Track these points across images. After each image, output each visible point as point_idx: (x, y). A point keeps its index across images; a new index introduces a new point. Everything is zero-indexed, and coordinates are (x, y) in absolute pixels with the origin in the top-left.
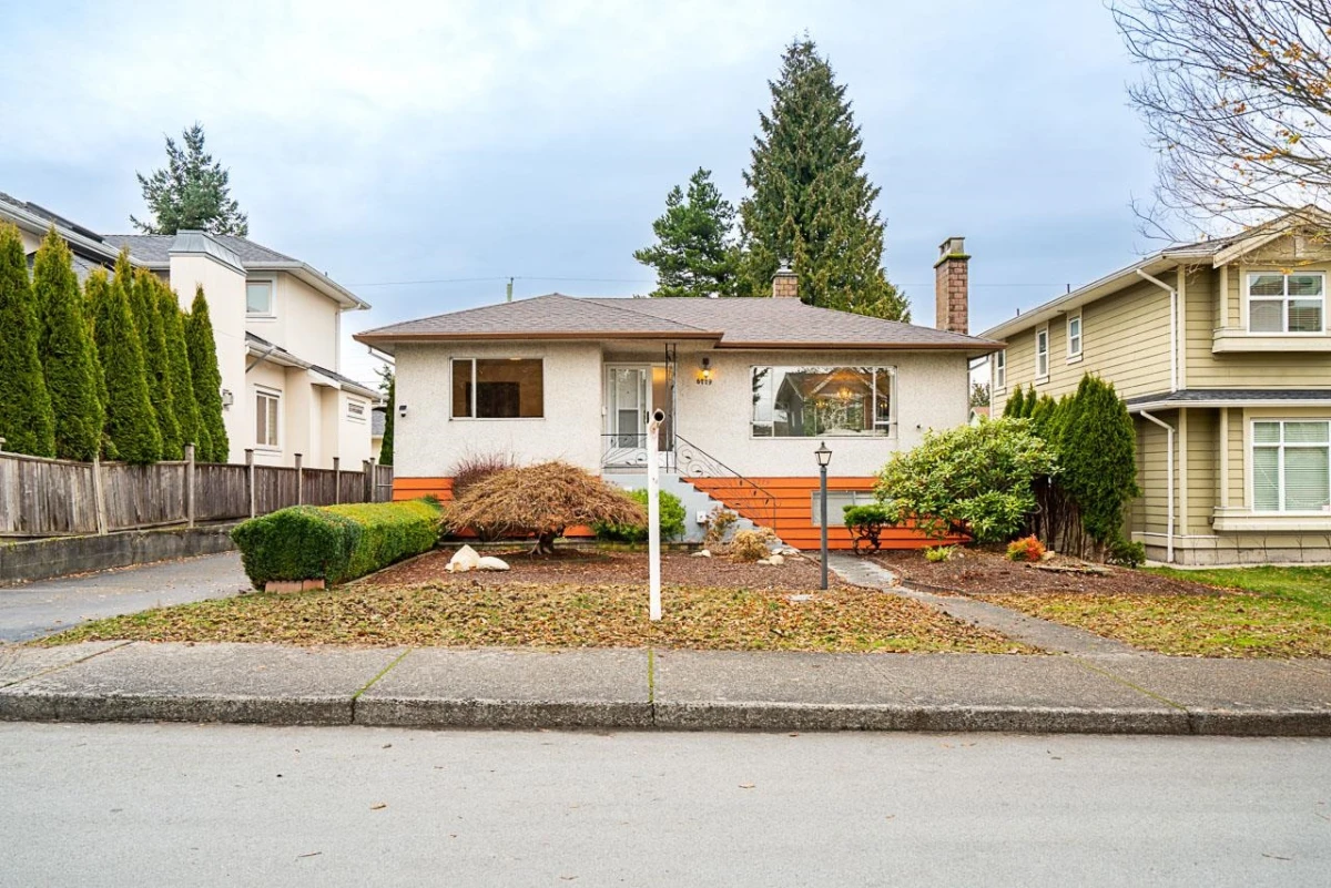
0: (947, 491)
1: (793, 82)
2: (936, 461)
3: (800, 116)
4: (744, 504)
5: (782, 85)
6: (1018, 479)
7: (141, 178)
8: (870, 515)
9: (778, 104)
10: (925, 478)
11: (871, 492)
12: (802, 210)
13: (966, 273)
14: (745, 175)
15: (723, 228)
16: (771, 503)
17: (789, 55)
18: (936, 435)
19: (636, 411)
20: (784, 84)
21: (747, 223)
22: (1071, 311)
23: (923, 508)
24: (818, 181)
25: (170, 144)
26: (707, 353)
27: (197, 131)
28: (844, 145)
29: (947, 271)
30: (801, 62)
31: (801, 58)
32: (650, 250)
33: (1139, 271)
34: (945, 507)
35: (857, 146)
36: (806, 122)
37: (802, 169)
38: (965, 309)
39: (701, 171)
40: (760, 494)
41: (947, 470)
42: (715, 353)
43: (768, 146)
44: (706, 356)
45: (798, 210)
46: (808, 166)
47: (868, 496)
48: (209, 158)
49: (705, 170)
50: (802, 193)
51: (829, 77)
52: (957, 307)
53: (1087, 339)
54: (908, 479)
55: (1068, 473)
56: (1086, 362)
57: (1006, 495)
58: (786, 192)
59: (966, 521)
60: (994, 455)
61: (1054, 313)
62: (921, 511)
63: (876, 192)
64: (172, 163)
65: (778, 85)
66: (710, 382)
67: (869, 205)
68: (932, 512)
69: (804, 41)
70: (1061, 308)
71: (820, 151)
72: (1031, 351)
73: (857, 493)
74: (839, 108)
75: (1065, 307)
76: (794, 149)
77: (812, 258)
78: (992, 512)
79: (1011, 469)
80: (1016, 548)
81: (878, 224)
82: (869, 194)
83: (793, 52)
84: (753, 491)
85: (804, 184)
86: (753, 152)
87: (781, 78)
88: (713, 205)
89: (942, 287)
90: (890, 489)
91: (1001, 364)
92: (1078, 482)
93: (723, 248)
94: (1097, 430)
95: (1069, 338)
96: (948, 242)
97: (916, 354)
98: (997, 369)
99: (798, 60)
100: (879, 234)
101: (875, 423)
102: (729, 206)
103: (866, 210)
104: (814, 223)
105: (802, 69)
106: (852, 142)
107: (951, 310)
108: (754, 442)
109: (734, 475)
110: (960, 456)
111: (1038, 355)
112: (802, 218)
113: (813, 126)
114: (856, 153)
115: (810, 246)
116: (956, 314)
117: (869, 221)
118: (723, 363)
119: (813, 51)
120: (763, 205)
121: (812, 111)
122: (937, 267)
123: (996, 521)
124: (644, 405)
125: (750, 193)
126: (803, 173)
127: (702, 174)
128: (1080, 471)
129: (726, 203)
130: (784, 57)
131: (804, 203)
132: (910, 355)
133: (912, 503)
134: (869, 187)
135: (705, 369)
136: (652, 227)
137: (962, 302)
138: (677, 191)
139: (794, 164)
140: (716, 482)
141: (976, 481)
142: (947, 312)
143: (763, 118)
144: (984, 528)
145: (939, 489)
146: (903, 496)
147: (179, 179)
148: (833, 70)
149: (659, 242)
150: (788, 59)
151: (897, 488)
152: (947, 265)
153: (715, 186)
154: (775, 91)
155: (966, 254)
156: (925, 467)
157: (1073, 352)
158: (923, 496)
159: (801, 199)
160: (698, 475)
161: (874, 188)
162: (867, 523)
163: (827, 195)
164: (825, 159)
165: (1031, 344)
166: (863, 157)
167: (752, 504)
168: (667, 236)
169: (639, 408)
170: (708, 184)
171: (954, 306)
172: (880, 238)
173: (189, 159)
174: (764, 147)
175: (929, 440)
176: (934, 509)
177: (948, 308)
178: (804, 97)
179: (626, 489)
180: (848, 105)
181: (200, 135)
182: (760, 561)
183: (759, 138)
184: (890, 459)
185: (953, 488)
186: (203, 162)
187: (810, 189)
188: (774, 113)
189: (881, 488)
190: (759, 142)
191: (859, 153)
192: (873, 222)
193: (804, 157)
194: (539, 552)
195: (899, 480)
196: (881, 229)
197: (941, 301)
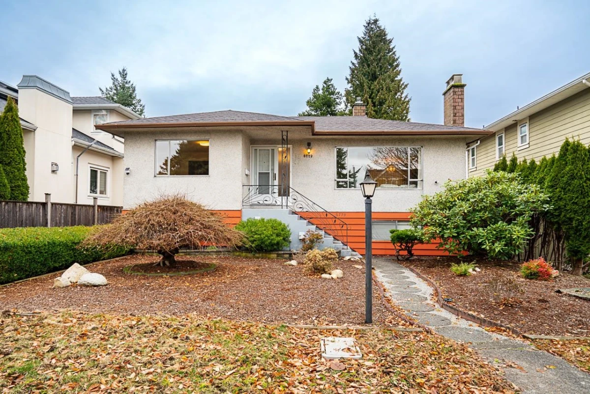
0: (465, 222)
1: (369, 37)
2: (455, 201)
3: (371, 51)
4: (328, 227)
5: (364, 38)
6: (521, 214)
7: (101, 89)
8: (407, 236)
9: (362, 46)
10: (447, 213)
11: (409, 221)
12: (372, 93)
13: (463, 95)
14: (347, 79)
15: (337, 104)
16: (345, 227)
17: (367, 25)
18: (453, 184)
19: (269, 173)
20: (365, 38)
21: (347, 99)
22: (521, 121)
23: (447, 233)
24: (380, 79)
25: (113, 76)
26: (310, 139)
27: (124, 70)
28: (391, 65)
29: (452, 94)
30: (372, 28)
31: (372, 26)
32: (304, 113)
33: (584, 81)
34: (463, 233)
35: (397, 65)
36: (375, 54)
37: (372, 74)
38: (463, 116)
39: (328, 79)
40: (338, 222)
41: (465, 207)
42: (314, 139)
43: (357, 65)
44: (309, 141)
45: (370, 92)
46: (375, 72)
47: (406, 224)
48: (129, 82)
49: (330, 78)
50: (372, 85)
51: (385, 35)
52: (457, 114)
53: (532, 135)
54: (434, 213)
55: (555, 210)
56: (531, 148)
57: (511, 225)
58: (365, 84)
59: (481, 244)
60: (500, 195)
61: (510, 122)
62: (446, 236)
63: (406, 86)
64: (114, 83)
65: (362, 39)
66: (312, 156)
67: (403, 92)
68: (453, 237)
69: (374, 18)
70: (514, 118)
71: (381, 66)
72: (493, 146)
73: (399, 221)
74: (390, 49)
75: (518, 118)
76: (369, 66)
77: (376, 114)
78: (501, 238)
79: (514, 206)
80: (528, 268)
81: (407, 100)
82: (403, 87)
83: (369, 24)
84: (334, 220)
85: (373, 81)
86: (350, 68)
87: (363, 36)
88: (333, 93)
89: (448, 104)
90: (422, 220)
91: (473, 155)
92: (565, 216)
93: (337, 111)
94: (582, 178)
95: (519, 136)
96: (452, 78)
97: (434, 139)
98: (471, 158)
99: (371, 28)
100: (407, 104)
101: (409, 180)
102: (340, 94)
103: (401, 94)
104: (378, 97)
105: (373, 31)
106: (395, 63)
107: (454, 116)
108: (337, 191)
109: (323, 210)
110: (474, 197)
111: (497, 147)
112: (372, 96)
113: (377, 56)
114: (397, 69)
115: (376, 108)
116: (457, 118)
117: (403, 99)
118: (319, 145)
119: (378, 23)
120: (354, 92)
121: (377, 49)
122: (444, 94)
123: (505, 245)
124: (273, 170)
125: (349, 87)
126: (372, 76)
127: (329, 80)
128: (568, 208)
129: (339, 93)
130: (364, 26)
131: (373, 89)
132: (431, 139)
133: (438, 230)
134: (403, 84)
135: (309, 148)
136: (306, 103)
137: (461, 111)
138: (317, 87)
139: (369, 73)
140: (311, 214)
141: (487, 214)
142: (452, 118)
143: (355, 53)
144: (497, 250)
145: (459, 220)
146: (432, 225)
147: (116, 90)
148: (387, 33)
149: (308, 109)
150: (367, 27)
151: (428, 219)
152: (452, 90)
153: (334, 85)
154: (361, 42)
155: (463, 83)
156: (446, 205)
157: (522, 143)
158: (446, 225)
159: (372, 88)
160: (300, 210)
161: (405, 84)
162: (405, 241)
163: (384, 85)
164: (383, 70)
165: (493, 142)
166: (400, 71)
167: (333, 227)
168: (312, 106)
169: (270, 171)
170: (331, 85)
171: (456, 114)
172: (408, 106)
173: (120, 82)
174: (355, 66)
175: (449, 187)
176: (455, 235)
177: (452, 115)
178: (373, 42)
179: (256, 218)
180: (394, 48)
181: (125, 72)
182: (324, 276)
183: (353, 62)
184: (421, 200)
185: (469, 220)
186: (126, 83)
187: (376, 83)
188: (360, 50)
189: (416, 219)
190: (353, 64)
191: (398, 69)
192: (405, 99)
193: (374, 69)
194: (161, 265)
195: (429, 214)
196: (408, 101)
197: (448, 112)
